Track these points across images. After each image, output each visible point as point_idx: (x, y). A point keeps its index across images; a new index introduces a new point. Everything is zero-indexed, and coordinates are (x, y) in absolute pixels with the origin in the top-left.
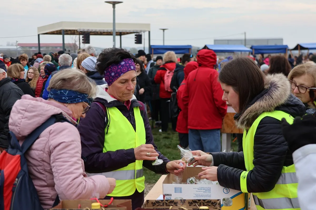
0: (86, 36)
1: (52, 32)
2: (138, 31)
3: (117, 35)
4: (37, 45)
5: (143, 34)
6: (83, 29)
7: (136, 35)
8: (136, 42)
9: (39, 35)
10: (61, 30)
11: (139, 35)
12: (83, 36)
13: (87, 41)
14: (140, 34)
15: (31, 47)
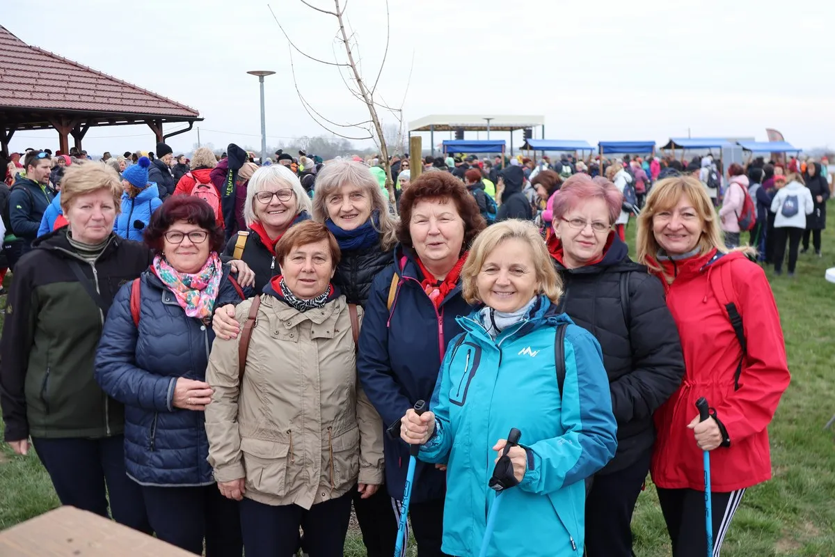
0: (460, 131)
1: (424, 127)
2: (528, 125)
5: (533, 129)
6: (456, 125)
7: (524, 130)
9: (409, 132)
10: (430, 126)
11: (528, 130)
12: (456, 131)
13: (460, 135)
14: (530, 128)
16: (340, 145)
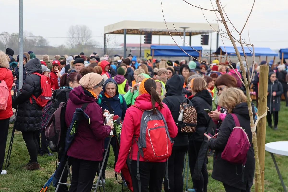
0: (148, 36)
1: (118, 31)
2: (205, 32)
3: (186, 35)
4: (139, 46)
5: (210, 35)
6: (145, 29)
7: (202, 36)
8: (202, 43)
9: (105, 34)
10: (123, 30)
11: (205, 35)
12: (145, 36)
14: (207, 34)
15: (133, 47)
16: (37, 42)
